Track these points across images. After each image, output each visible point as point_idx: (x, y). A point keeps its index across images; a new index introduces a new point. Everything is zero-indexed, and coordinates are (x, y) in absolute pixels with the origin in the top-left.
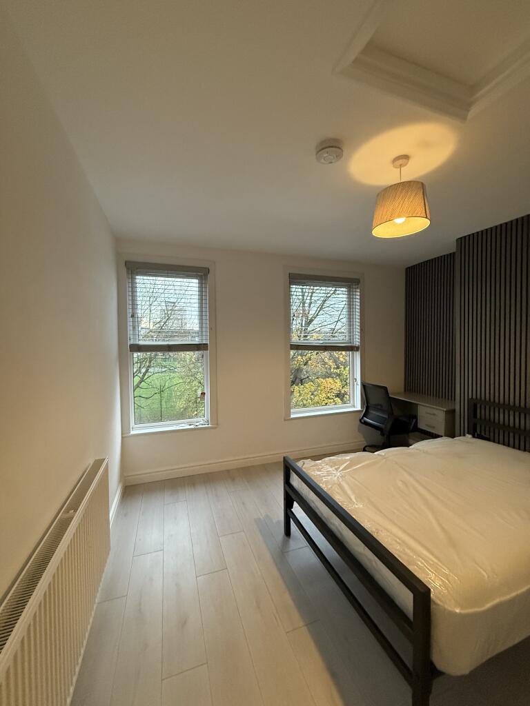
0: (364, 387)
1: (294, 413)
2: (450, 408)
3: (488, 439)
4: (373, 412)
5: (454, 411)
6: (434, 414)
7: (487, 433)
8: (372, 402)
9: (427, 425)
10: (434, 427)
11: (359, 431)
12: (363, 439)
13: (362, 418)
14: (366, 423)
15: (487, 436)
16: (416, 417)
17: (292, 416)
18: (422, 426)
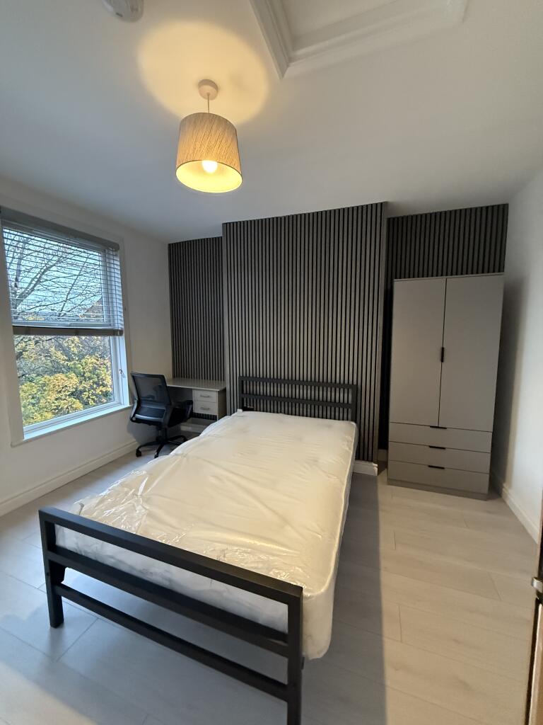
0: (134, 379)
1: (29, 431)
2: (223, 388)
3: (252, 410)
4: (146, 407)
5: (225, 390)
6: (209, 397)
7: (252, 405)
8: (144, 394)
9: (202, 408)
10: (209, 409)
11: (130, 430)
12: (134, 440)
13: (134, 416)
14: (138, 421)
15: (252, 407)
16: (191, 402)
17: (27, 437)
18: (197, 409)
